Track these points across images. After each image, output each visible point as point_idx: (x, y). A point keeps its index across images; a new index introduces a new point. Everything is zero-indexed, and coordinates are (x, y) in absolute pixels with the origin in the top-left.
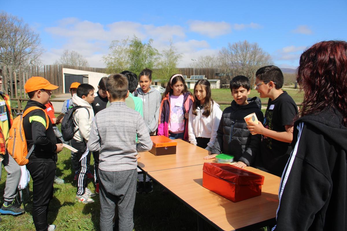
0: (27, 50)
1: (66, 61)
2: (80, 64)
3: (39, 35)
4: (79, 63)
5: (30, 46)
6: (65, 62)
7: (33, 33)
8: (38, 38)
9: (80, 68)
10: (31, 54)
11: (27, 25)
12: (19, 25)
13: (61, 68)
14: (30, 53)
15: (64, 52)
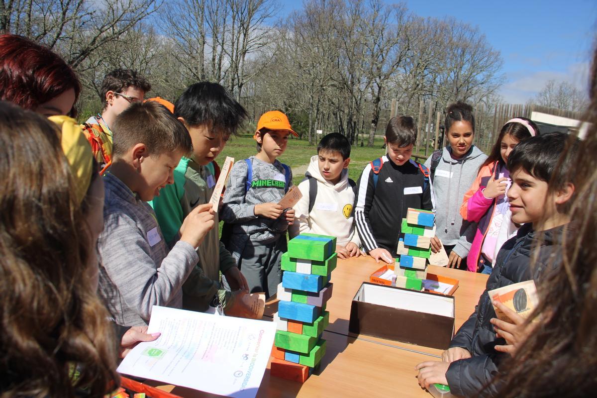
0: (479, 77)
1: (549, 99)
2: (574, 107)
3: (499, 52)
4: (572, 104)
5: (484, 72)
6: (546, 102)
7: (491, 49)
8: (499, 57)
9: (567, 113)
10: (484, 85)
11: (484, 37)
12: (471, 37)
13: (529, 111)
14: (482, 83)
15: (547, 84)
